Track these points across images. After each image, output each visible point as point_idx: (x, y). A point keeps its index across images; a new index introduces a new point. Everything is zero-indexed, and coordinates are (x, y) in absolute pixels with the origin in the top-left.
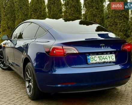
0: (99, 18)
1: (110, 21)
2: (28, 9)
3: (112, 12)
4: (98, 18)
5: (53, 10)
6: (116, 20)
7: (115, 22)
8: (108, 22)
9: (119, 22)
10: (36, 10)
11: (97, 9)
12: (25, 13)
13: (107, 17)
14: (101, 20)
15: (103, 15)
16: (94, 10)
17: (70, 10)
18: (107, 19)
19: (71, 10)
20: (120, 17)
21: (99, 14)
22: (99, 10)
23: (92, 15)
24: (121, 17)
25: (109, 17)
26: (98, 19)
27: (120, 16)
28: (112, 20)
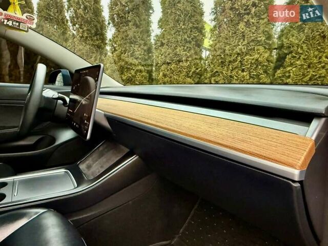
0: (142, 46)
1: (165, 52)
4: (139, 47)
6: (178, 50)
7: (176, 54)
8: (162, 55)
9: (186, 55)
11: (137, 26)
13: (159, 43)
14: (145, 51)
16: (130, 29)
17: (81, 30)
19: (83, 32)
20: (187, 42)
21: (142, 39)
22: (141, 29)
23: (126, 40)
25: (162, 44)
26: (139, 49)
28: (170, 50)
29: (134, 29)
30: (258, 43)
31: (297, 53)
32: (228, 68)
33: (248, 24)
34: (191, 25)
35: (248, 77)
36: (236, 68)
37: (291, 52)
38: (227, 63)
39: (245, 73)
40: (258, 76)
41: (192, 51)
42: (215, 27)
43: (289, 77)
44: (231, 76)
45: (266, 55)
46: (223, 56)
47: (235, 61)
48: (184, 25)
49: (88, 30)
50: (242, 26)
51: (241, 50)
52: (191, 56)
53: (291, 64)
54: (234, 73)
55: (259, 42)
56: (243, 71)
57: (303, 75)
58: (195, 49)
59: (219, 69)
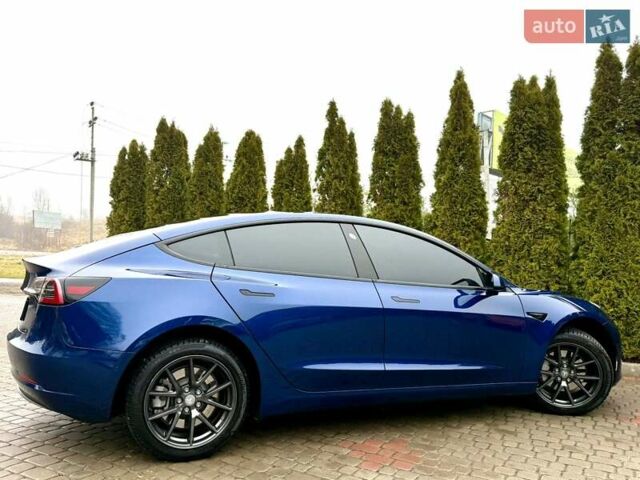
2: (221, 197)
3: (444, 214)
5: (288, 201)
10: (242, 199)
11: (405, 204)
12: (212, 207)
13: (432, 224)
15: (419, 221)
16: (397, 207)
17: (334, 203)
18: (432, 229)
19: (336, 205)
21: (410, 218)
24: (469, 226)
25: (435, 226)
27: (464, 225)
29: (402, 207)
30: (547, 232)
31: (589, 245)
32: (514, 257)
33: (534, 211)
34: (470, 208)
35: (538, 268)
36: (523, 257)
37: (584, 243)
38: (512, 251)
39: (533, 264)
40: (548, 267)
41: (472, 236)
42: (498, 209)
43: (583, 270)
44: (518, 267)
45: (556, 245)
46: (507, 243)
47: (522, 249)
48: (462, 207)
49: (342, 204)
50: (527, 213)
51: (527, 237)
52: (470, 241)
53: (585, 257)
54: (521, 263)
55: (548, 230)
56: (532, 261)
57: (596, 268)
58: (474, 232)
59: (502, 257)
